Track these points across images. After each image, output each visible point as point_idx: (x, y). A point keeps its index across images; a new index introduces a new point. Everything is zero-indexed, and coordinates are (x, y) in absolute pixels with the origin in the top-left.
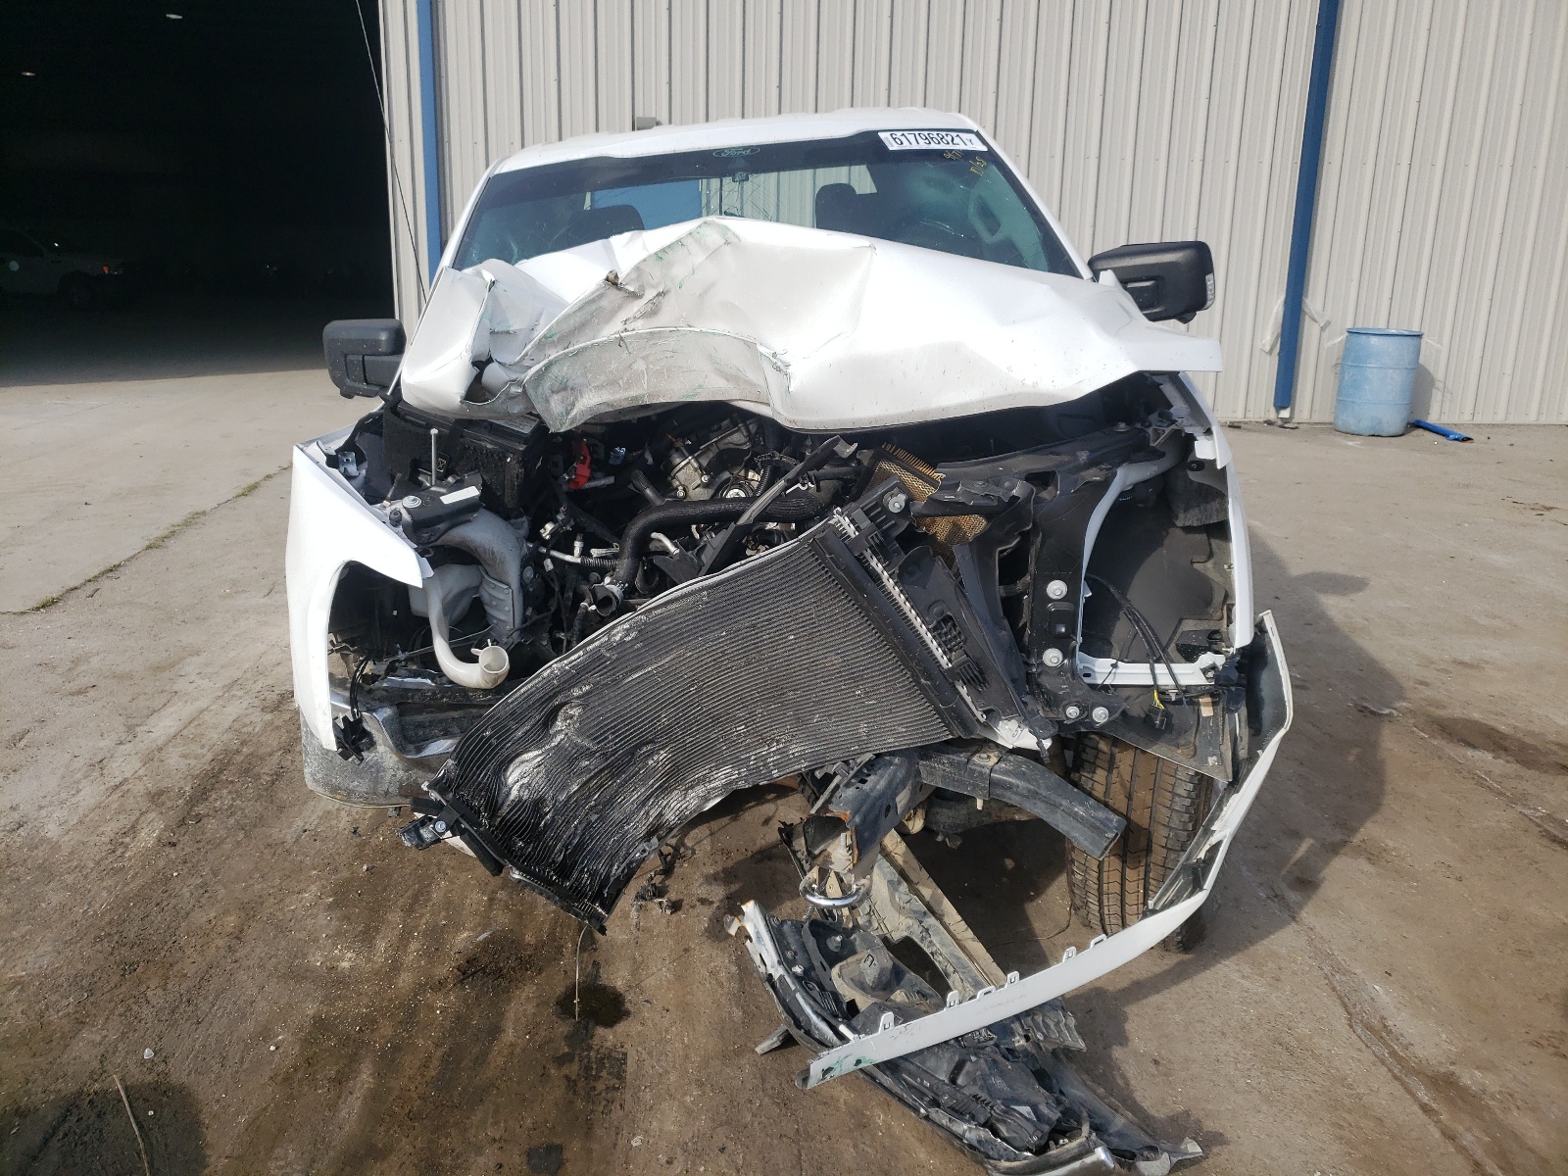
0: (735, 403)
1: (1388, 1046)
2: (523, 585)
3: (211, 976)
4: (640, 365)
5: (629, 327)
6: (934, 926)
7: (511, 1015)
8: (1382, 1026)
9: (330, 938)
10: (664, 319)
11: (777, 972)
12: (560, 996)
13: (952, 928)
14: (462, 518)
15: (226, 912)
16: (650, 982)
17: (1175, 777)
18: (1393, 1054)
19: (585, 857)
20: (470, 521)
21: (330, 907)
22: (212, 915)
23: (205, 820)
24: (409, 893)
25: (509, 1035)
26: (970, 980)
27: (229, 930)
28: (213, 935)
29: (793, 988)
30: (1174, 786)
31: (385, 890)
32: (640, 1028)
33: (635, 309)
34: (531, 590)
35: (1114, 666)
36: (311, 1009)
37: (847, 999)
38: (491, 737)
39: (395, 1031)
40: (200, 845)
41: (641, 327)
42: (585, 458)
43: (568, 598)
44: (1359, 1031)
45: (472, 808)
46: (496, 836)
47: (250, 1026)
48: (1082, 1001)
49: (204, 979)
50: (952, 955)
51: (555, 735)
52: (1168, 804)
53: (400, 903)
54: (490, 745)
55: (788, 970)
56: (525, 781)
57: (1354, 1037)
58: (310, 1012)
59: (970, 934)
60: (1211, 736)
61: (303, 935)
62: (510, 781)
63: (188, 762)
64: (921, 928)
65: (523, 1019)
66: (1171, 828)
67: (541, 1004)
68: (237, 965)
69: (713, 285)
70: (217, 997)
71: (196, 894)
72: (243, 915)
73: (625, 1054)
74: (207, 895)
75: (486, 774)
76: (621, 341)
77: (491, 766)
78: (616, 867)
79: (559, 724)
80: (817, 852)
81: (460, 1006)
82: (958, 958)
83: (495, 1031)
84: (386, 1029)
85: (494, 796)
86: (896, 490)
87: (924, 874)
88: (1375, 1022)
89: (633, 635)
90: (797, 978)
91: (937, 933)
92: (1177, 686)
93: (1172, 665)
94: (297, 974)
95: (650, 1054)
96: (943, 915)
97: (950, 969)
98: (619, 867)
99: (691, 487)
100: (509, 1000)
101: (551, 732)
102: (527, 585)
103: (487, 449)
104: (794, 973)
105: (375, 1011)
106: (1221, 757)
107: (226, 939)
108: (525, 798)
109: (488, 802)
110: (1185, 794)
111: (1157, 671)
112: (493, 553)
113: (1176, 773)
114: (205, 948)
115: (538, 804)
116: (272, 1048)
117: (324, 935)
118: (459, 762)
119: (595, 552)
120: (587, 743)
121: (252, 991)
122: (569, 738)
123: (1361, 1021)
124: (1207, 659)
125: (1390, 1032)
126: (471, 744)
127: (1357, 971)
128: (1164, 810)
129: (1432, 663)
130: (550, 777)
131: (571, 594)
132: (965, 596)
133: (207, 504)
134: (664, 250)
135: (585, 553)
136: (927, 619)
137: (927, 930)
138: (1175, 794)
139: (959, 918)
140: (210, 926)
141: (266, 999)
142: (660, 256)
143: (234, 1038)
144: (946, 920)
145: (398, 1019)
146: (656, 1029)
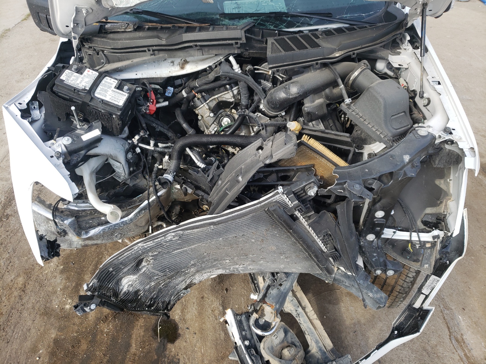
1: (464, 351)
2: (127, 161)
3: (12, 314)
6: (302, 313)
7: (134, 336)
8: (462, 339)
9: (62, 290)
11: (239, 343)
12: (153, 325)
13: (308, 314)
14: (93, 146)
15: (18, 275)
16: (188, 316)
17: (409, 270)
18: (465, 355)
19: (160, 298)
20: (97, 147)
21: (62, 272)
22: (13, 277)
23: (10, 218)
24: (93, 263)
25: (134, 348)
26: (314, 340)
27: (20, 286)
28: (13, 289)
29: (245, 353)
30: (408, 273)
31: (84, 261)
32: (185, 344)
34: (132, 161)
35: (394, 232)
36: (53, 334)
37: (266, 360)
38: (112, 271)
39: (88, 347)
40: (8, 233)
42: (153, 101)
43: (150, 159)
44: (454, 342)
45: (107, 296)
46: (119, 304)
47: (28, 344)
48: (352, 326)
49: (10, 315)
50: (308, 327)
51: (142, 268)
52: (404, 279)
53: (90, 269)
54: (112, 274)
55: (243, 343)
56: (130, 283)
57: (452, 345)
58: (53, 336)
59: (315, 316)
60: (428, 256)
61: (50, 289)
62: (123, 284)
63: (3, 183)
64: (296, 313)
65: (139, 339)
66: (402, 287)
67: (146, 330)
68: (23, 307)
70: (14, 328)
71: (6, 264)
72: (26, 277)
73: (179, 360)
74: (11, 264)
75: (112, 284)
77: (115, 281)
78: (173, 297)
79: (144, 264)
80: (258, 308)
81: (114, 331)
82: (310, 329)
83: (128, 346)
84: (84, 346)
85: (116, 292)
86: (312, 184)
87: (299, 288)
88: (459, 337)
91: (303, 317)
92: (420, 241)
93: (419, 233)
94: (47, 313)
95: (189, 359)
96: (305, 308)
97: (307, 333)
98: (174, 297)
99: (205, 117)
100: (133, 328)
101: (140, 267)
102: (129, 160)
103: (102, 112)
104: (245, 345)
105: (79, 335)
106: (430, 266)
107: (19, 291)
108: (131, 290)
109: (114, 293)
110: (411, 276)
111: (412, 235)
112: (111, 155)
113: (410, 269)
114: (10, 297)
115: (137, 292)
116: (38, 359)
117: (59, 289)
118: (99, 281)
119: (160, 145)
120: (157, 272)
121: (29, 323)
122: (149, 270)
123: (454, 336)
124: (436, 232)
125: (464, 343)
126: (103, 274)
127: (453, 308)
128: (401, 281)
129: (479, 131)
130: (141, 283)
131: (151, 158)
132: (339, 228)
133: (10, 25)
135: (156, 145)
136: (319, 235)
137: (299, 315)
138: (407, 276)
139: (312, 309)
140: (12, 284)
141: (35, 329)
143: (23, 351)
144: (307, 310)
145: (89, 340)
146: (191, 344)
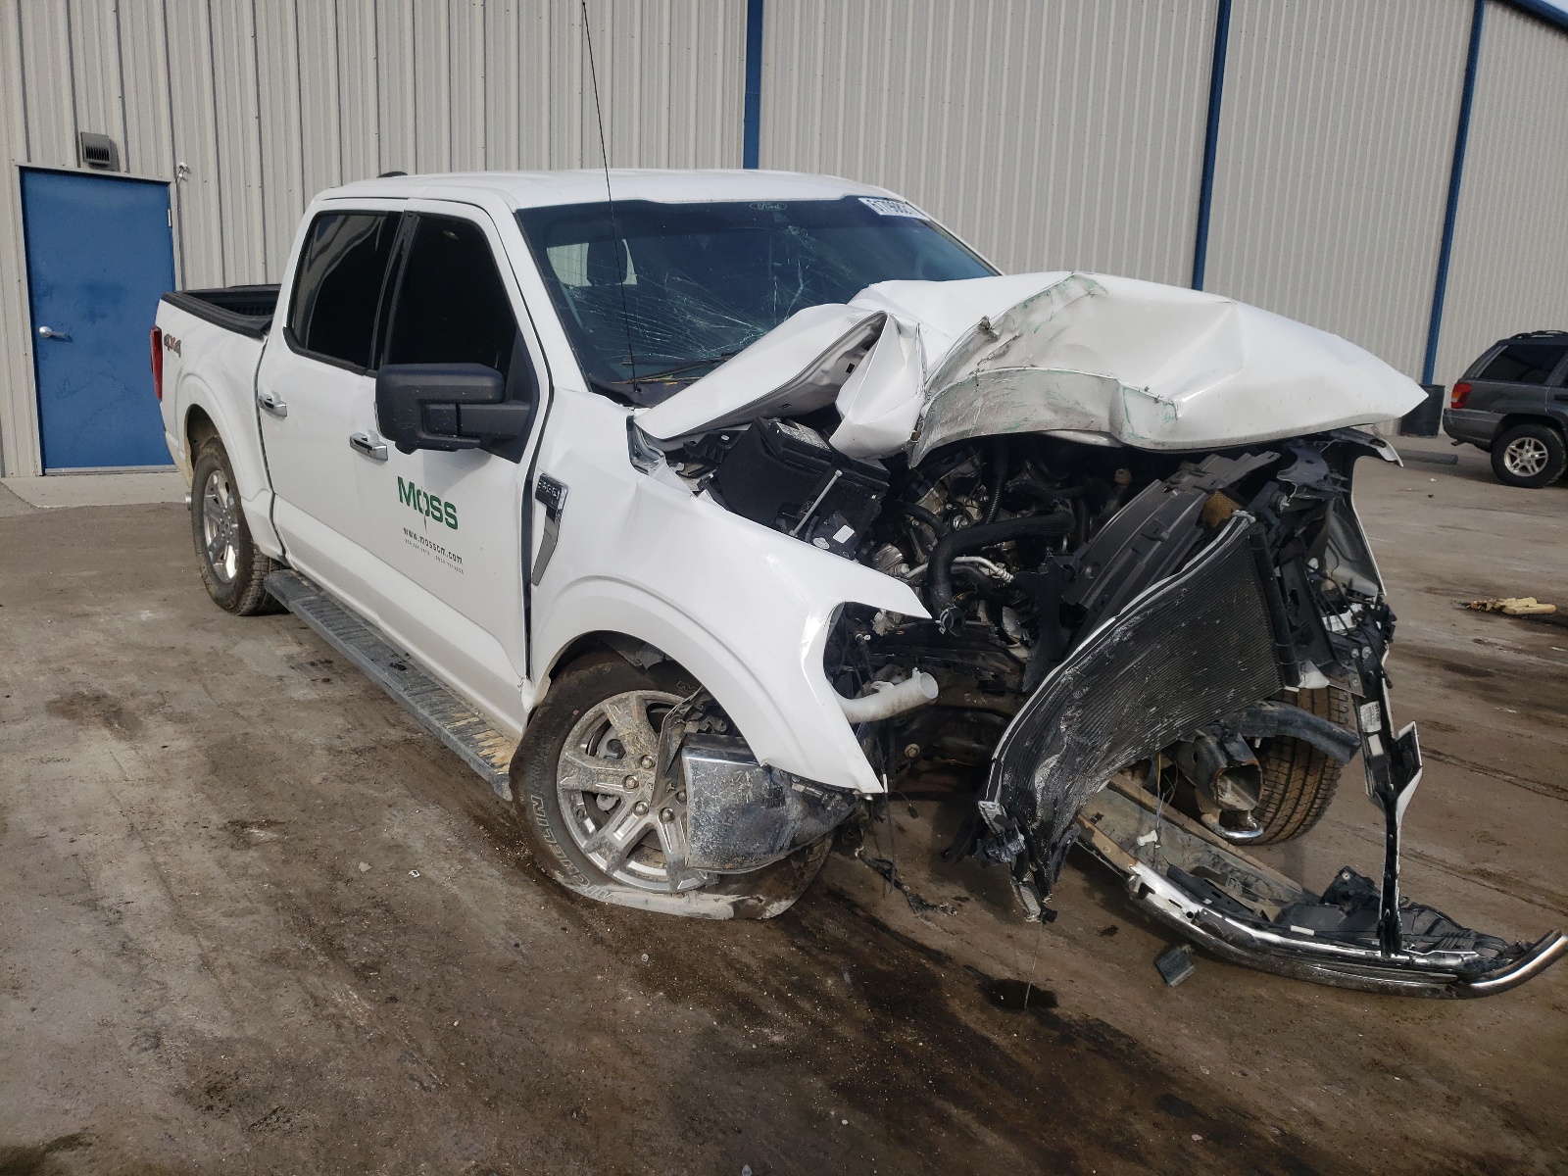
0: (1053, 433)
4: (979, 403)
5: (981, 367)
7: (974, 1026)
10: (1009, 361)
11: (1195, 909)
25: (999, 1039)
29: (1219, 916)
32: (1076, 999)
33: (990, 351)
36: (816, 1083)
38: (1032, 747)
39: (914, 1071)
41: (989, 367)
45: (1024, 817)
51: (1063, 737)
54: (1032, 754)
55: (1203, 904)
56: (1043, 785)
67: (984, 1009)
69: (1063, 330)
73: (1099, 1020)
76: (976, 380)
79: (1062, 727)
81: (926, 1033)
83: (986, 1040)
84: (904, 1072)
85: (1035, 803)
89: (1129, 634)
90: (1209, 906)
95: (1111, 1013)
100: (955, 1016)
103: (856, 488)
108: (1048, 800)
116: (845, 1123)
118: (1015, 775)
120: (1085, 740)
122: (1071, 738)
134: (1032, 300)
142: (1027, 305)
145: (900, 1062)
146: (1087, 996)
